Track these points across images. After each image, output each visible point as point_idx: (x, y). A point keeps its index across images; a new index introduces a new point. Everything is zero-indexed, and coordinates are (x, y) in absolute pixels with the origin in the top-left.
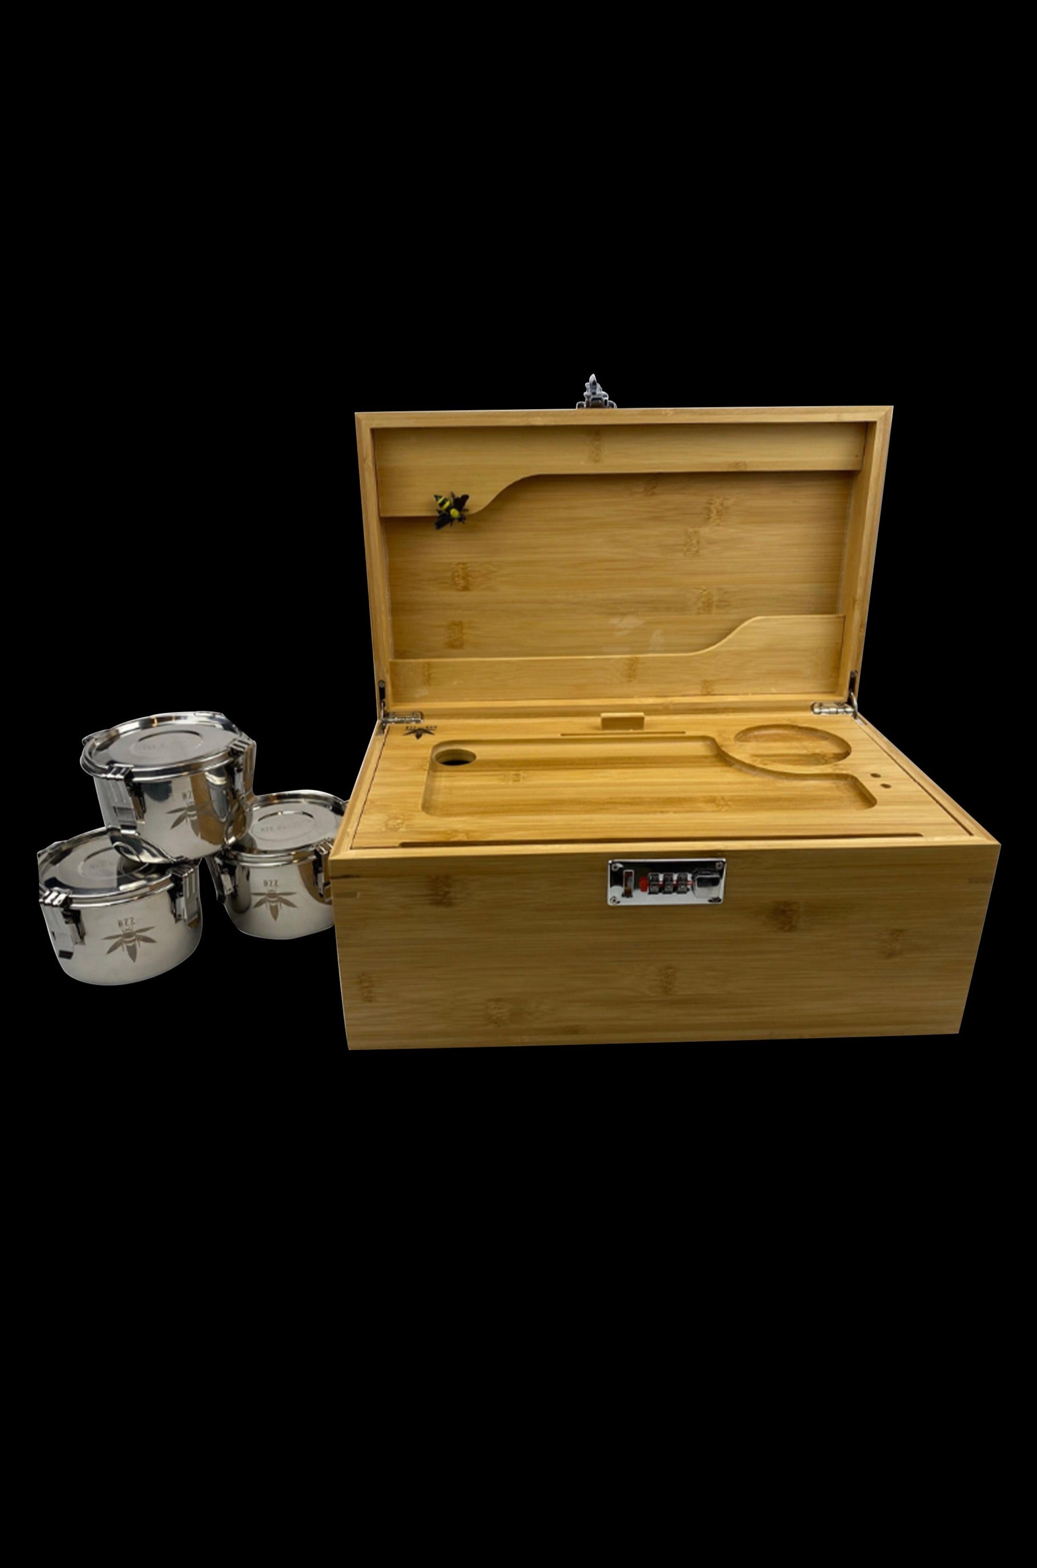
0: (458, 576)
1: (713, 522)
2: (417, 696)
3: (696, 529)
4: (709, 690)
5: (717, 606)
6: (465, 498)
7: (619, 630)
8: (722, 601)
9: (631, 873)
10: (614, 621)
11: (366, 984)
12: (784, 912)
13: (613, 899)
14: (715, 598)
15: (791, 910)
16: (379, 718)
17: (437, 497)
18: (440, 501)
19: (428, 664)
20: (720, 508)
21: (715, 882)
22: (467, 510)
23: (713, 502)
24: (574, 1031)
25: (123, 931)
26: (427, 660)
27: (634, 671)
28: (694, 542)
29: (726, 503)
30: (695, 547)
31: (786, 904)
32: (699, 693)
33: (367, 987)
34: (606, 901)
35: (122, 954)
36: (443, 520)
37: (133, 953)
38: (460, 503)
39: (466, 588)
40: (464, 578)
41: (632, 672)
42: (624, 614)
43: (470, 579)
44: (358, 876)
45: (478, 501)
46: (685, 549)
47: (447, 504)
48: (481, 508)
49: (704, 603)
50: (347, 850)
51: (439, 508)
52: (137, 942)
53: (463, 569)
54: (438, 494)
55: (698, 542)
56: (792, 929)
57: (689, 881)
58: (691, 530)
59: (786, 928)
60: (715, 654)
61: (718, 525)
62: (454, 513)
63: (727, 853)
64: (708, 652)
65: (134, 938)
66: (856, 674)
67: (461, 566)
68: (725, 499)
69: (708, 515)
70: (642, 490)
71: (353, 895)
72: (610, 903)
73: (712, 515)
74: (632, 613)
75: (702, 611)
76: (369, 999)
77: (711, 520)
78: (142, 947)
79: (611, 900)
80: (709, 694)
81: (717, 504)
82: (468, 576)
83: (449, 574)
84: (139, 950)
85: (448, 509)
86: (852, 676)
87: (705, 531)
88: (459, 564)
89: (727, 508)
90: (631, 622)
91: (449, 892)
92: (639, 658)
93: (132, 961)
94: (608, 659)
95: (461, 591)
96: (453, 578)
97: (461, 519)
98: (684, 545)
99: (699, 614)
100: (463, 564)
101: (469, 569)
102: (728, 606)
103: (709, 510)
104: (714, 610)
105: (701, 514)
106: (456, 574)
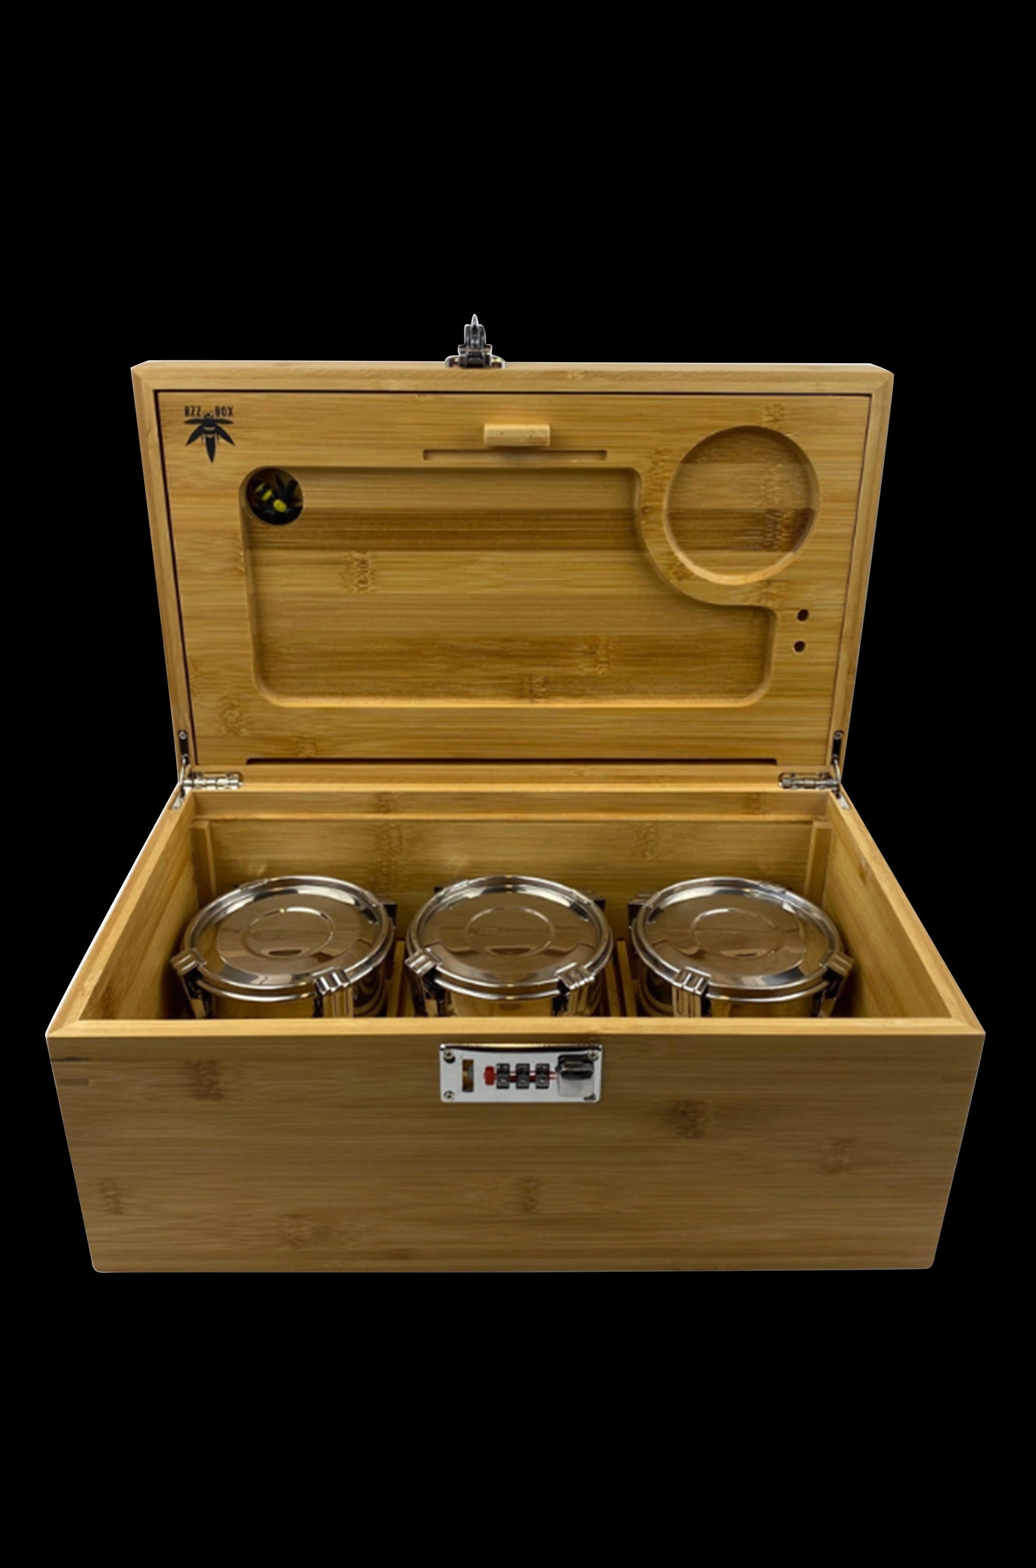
11: (112, 1193)
12: (684, 1113)
13: (448, 1094)
15: (695, 1112)
16: (180, 781)
21: (588, 1075)
24: (403, 1255)
31: (688, 1103)
33: (113, 1196)
34: (439, 1096)
44: (87, 1059)
50: (74, 1021)
56: (698, 1134)
57: (552, 1073)
59: (689, 1134)
63: (603, 1038)
66: (842, 735)
71: (84, 1082)
72: (444, 1100)
76: (117, 1211)
79: (445, 1094)
86: (837, 738)
91: (217, 1082)
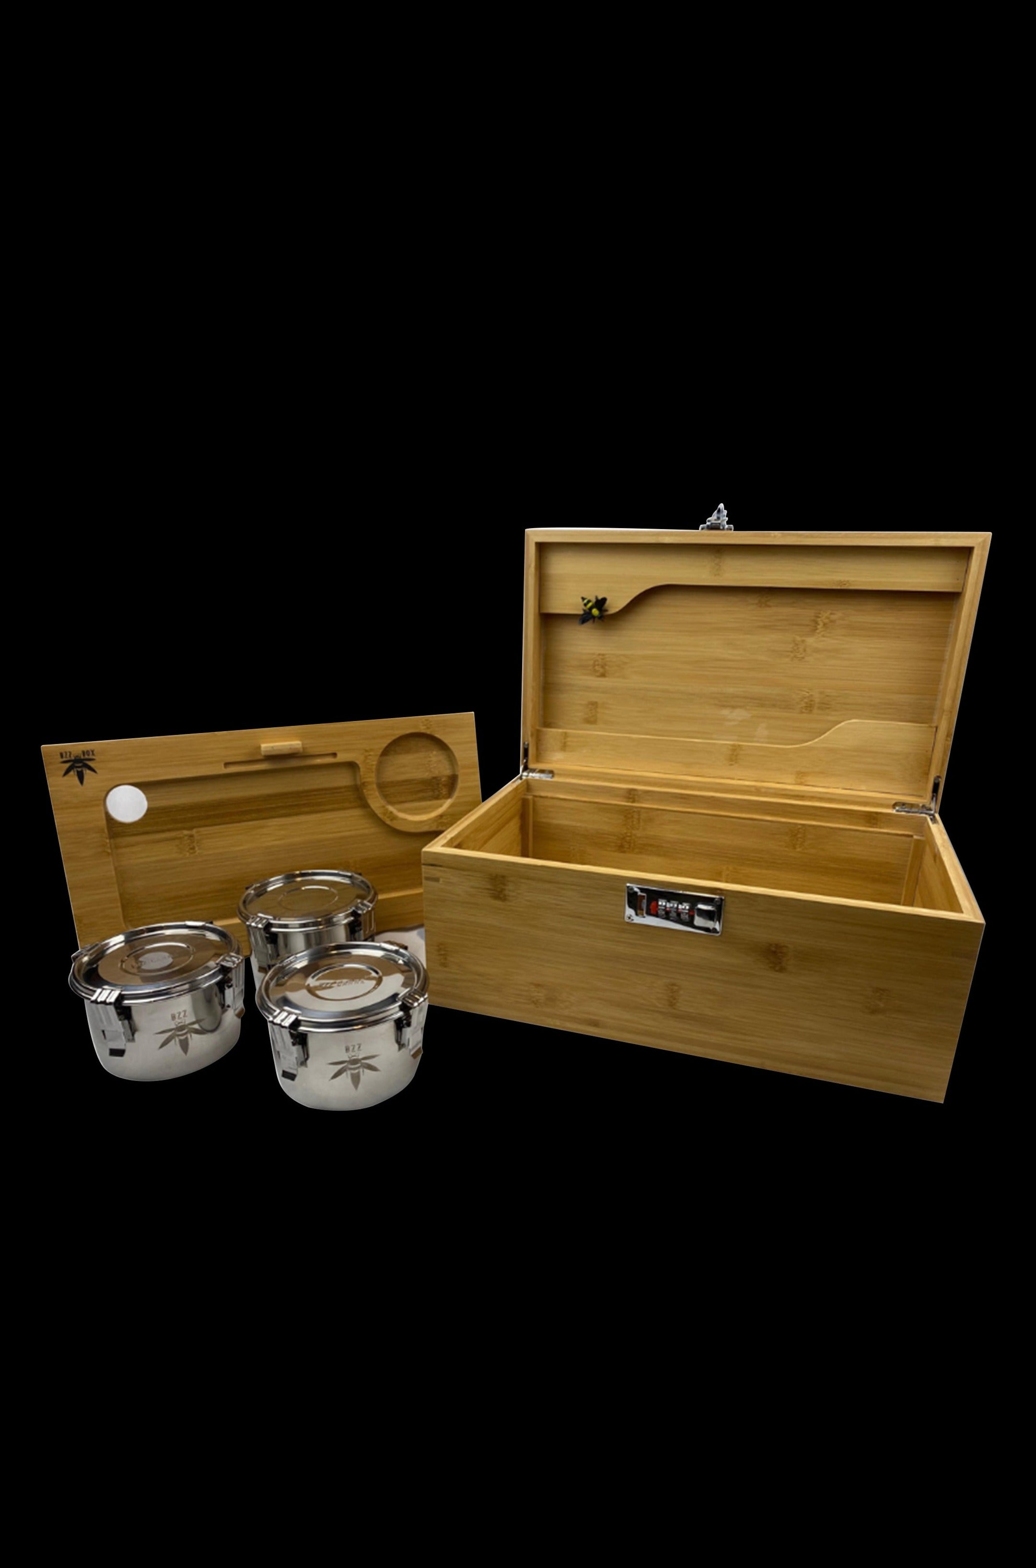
0: (598, 665)
1: (819, 633)
2: (555, 759)
3: (803, 638)
4: (803, 781)
5: (819, 708)
6: (604, 600)
7: (730, 720)
8: (823, 703)
9: (644, 896)
10: (725, 712)
11: (443, 952)
12: (775, 952)
13: (629, 917)
14: (817, 700)
15: (781, 953)
17: (583, 599)
18: (585, 601)
19: (566, 733)
20: (826, 621)
21: (712, 915)
22: (606, 611)
23: (820, 616)
25: (349, 1057)
26: (565, 731)
27: (736, 756)
28: (801, 650)
29: (833, 617)
30: (801, 654)
31: (777, 946)
32: (794, 782)
33: (444, 955)
34: (624, 918)
35: (345, 1079)
36: (585, 618)
37: (356, 1080)
38: (600, 603)
39: (603, 675)
40: (602, 667)
41: (734, 756)
42: (734, 707)
43: (607, 667)
44: (441, 866)
45: (616, 604)
46: (792, 655)
47: (590, 605)
48: (617, 610)
49: (806, 703)
51: (585, 608)
52: (361, 1070)
53: (602, 659)
54: (585, 597)
55: (805, 650)
56: (782, 970)
58: (798, 639)
59: (777, 968)
60: (810, 749)
61: (823, 636)
62: (595, 612)
64: (803, 747)
65: (359, 1065)
66: (941, 780)
67: (601, 657)
68: (831, 614)
69: (816, 626)
70: (756, 601)
71: (437, 880)
72: (627, 920)
73: (819, 627)
74: (741, 707)
75: (804, 710)
77: (818, 631)
78: (367, 1076)
79: (627, 917)
80: (801, 784)
81: (824, 618)
82: (606, 665)
83: (591, 662)
84: (363, 1078)
85: (591, 609)
86: (937, 781)
87: (810, 641)
88: (599, 654)
89: (833, 621)
90: (739, 714)
91: (504, 890)
92: (742, 745)
93: (354, 1089)
94: (714, 744)
95: (598, 676)
96: (594, 666)
97: (601, 617)
98: (792, 652)
99: (802, 712)
100: (603, 655)
101: (608, 659)
102: (829, 708)
103: (817, 623)
104: (815, 711)
105: (808, 625)
106: (597, 663)
